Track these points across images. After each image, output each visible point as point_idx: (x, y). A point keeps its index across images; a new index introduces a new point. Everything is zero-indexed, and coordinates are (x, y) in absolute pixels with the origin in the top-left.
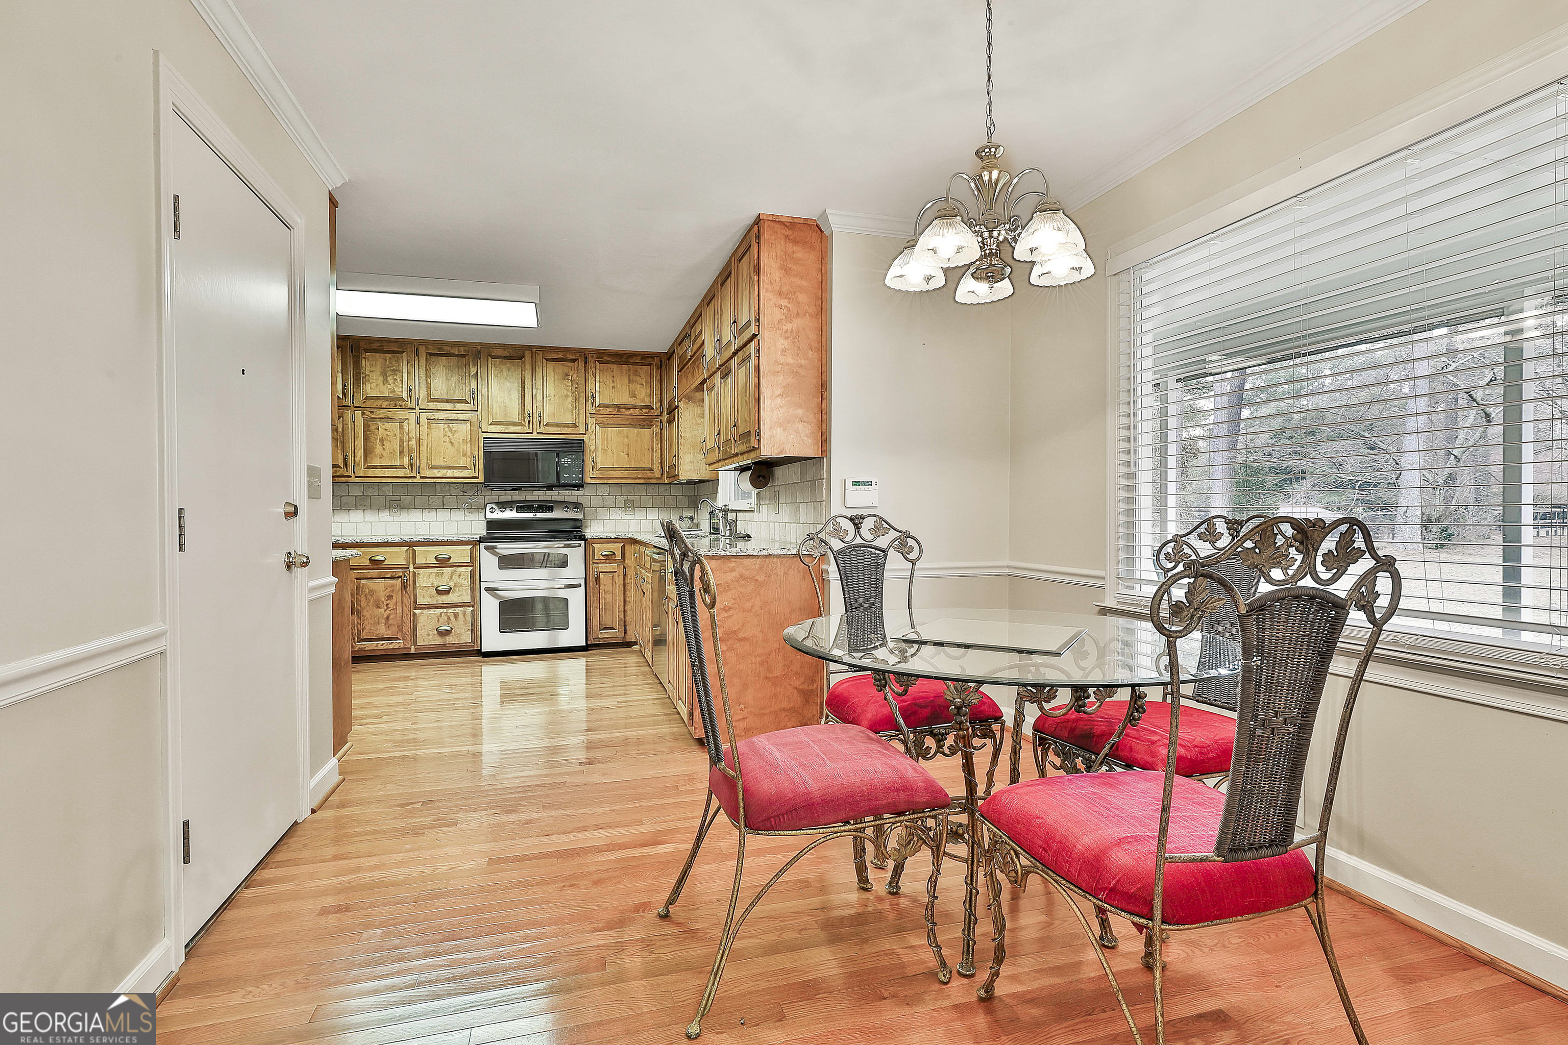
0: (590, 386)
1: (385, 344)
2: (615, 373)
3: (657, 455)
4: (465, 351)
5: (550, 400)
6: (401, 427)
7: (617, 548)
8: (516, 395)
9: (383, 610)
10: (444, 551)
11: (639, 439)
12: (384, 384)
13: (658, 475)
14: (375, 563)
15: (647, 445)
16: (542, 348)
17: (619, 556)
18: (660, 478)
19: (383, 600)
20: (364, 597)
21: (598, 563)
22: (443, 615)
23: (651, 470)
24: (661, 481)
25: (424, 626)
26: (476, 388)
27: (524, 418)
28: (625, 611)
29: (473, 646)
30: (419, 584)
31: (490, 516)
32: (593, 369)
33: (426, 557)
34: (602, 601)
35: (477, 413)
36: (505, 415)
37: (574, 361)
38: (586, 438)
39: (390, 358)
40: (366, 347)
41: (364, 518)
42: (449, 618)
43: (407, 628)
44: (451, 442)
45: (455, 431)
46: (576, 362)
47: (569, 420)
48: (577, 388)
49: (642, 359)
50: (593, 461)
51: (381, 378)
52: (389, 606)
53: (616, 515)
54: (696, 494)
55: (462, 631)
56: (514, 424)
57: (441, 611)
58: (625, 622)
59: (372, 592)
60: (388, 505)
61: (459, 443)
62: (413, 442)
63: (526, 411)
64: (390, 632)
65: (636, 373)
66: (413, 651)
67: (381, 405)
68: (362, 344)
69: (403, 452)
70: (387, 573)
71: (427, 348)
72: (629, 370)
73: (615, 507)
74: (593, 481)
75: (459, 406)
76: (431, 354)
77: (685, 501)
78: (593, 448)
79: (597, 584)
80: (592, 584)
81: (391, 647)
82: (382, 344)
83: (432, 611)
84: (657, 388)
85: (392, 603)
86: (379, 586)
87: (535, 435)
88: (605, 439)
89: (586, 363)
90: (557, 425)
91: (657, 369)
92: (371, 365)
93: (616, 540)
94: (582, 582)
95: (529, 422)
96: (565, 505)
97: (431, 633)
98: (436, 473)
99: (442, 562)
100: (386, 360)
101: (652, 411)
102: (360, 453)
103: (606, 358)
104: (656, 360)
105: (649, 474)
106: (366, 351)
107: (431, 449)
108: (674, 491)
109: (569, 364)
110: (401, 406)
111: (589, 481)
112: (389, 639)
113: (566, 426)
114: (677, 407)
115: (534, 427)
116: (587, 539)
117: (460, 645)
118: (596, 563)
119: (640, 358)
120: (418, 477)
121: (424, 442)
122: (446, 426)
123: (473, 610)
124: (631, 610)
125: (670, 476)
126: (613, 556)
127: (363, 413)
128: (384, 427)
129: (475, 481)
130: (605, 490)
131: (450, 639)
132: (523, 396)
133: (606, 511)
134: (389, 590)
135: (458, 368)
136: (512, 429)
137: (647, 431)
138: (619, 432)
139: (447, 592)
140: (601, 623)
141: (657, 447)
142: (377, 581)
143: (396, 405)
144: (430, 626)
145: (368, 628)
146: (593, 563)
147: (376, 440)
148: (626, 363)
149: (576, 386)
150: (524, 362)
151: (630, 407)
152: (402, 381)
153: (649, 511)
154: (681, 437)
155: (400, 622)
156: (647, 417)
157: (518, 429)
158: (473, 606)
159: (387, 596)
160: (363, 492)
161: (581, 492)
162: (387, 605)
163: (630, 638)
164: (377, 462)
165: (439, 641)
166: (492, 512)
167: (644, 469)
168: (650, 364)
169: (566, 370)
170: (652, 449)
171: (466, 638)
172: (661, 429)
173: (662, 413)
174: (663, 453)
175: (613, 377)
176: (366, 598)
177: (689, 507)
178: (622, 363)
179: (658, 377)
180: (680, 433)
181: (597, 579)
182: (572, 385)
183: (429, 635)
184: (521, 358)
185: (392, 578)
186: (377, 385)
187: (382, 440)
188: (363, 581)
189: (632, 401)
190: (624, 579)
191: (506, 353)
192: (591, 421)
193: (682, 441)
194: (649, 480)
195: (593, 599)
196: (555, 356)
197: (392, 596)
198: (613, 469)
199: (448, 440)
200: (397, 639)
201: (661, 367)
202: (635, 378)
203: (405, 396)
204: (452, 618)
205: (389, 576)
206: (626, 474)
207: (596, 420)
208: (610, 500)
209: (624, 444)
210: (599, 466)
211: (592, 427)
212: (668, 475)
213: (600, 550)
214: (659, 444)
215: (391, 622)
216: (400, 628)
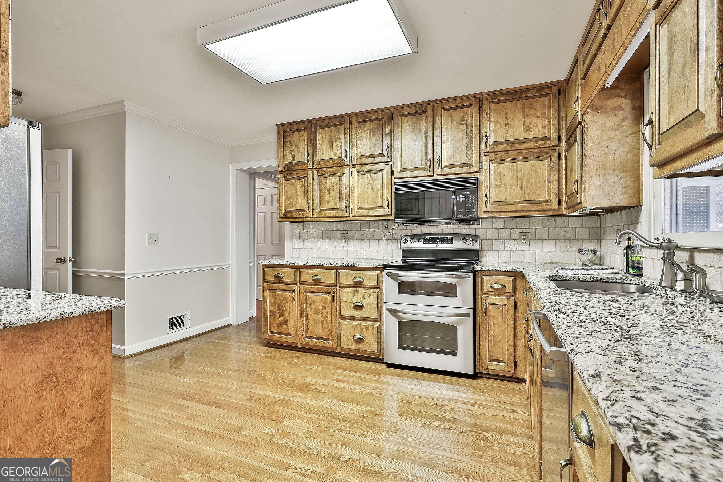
0: (485, 127)
1: (331, 120)
2: (508, 111)
3: (554, 187)
4: (382, 115)
5: (448, 144)
6: (341, 180)
7: (507, 281)
8: (420, 145)
9: (319, 317)
10: (360, 275)
11: (534, 172)
12: (330, 150)
13: (554, 205)
14: (316, 281)
15: (542, 176)
16: (442, 101)
17: (509, 289)
18: (557, 210)
19: (320, 309)
20: (309, 306)
21: (488, 294)
22: (358, 326)
23: (547, 202)
24: (559, 213)
25: (345, 333)
26: (389, 143)
27: (426, 163)
28: (515, 346)
29: (380, 355)
30: (343, 299)
31: (404, 246)
32: (487, 111)
33: (347, 279)
34: (491, 333)
35: (391, 163)
36: (411, 162)
37: (469, 106)
38: (480, 176)
39: (334, 130)
40: (321, 125)
41: (327, 246)
42: (362, 329)
43: (334, 332)
44: (372, 188)
45: (375, 179)
46: (471, 107)
47: (464, 159)
48: (472, 130)
49: (538, 91)
50: (487, 197)
51: (329, 146)
52: (323, 314)
53: (511, 246)
54: (599, 226)
55: (371, 341)
56: (418, 169)
57: (356, 322)
58: (515, 356)
59: (313, 302)
60: (340, 237)
61: (378, 188)
62: (348, 190)
63: (428, 157)
64: (323, 334)
65: (531, 107)
66: (338, 351)
67: (329, 165)
68: (319, 124)
69: (341, 198)
70: (323, 289)
71: (357, 118)
72: (524, 105)
73: (510, 239)
74: (487, 215)
75: (378, 159)
76: (359, 122)
77: (586, 233)
78: (486, 184)
79: (486, 315)
80: (481, 314)
81: (325, 345)
82: (329, 121)
83: (350, 322)
84: (554, 118)
85: (325, 311)
86: (317, 298)
87: (435, 177)
88: (498, 175)
89: (480, 106)
90: (454, 166)
91: (555, 98)
92: (323, 137)
93: (506, 273)
94: (471, 312)
95: (430, 166)
96: (464, 237)
97: (350, 340)
98: (362, 213)
99: (358, 284)
100: (332, 132)
101: (549, 142)
102: (317, 200)
103: (500, 98)
104: (554, 90)
105: (545, 206)
106: (321, 127)
107: (359, 195)
108: (574, 222)
109: (465, 110)
110: (340, 164)
111: (482, 214)
112: (323, 339)
113: (462, 165)
114: (580, 123)
115: (435, 170)
116: (477, 271)
117: (370, 353)
118: (485, 294)
119: (535, 90)
120: (351, 216)
121: (354, 190)
122: (369, 176)
123: (380, 325)
124: (522, 345)
125: (569, 206)
126: (503, 289)
127: (319, 172)
128: (330, 181)
129: (389, 218)
130: (500, 223)
131: (362, 347)
132: (426, 145)
133: (501, 243)
134: (323, 302)
135: (377, 130)
136: (416, 173)
137: (542, 164)
138: (513, 167)
139: (361, 308)
140: (490, 354)
141: (553, 178)
142: (316, 294)
143: (337, 164)
144: (349, 334)
145: (311, 328)
146: (483, 294)
147: (325, 191)
148: (521, 98)
149: (471, 128)
150: (426, 116)
151: (524, 140)
152: (341, 146)
153: (545, 243)
154: (586, 156)
155: (330, 327)
156: (543, 149)
157: (421, 173)
158: (380, 322)
159: (322, 307)
160: (327, 228)
161: (477, 226)
162: (322, 313)
163: (519, 374)
164: (326, 206)
165: (355, 346)
166: (405, 243)
167: (539, 201)
168: (546, 95)
169: (462, 115)
170: (548, 180)
171: (374, 348)
172: (559, 159)
173: (559, 142)
174: (561, 183)
175: (507, 114)
176: (310, 306)
177: (590, 239)
178: (516, 99)
179: (556, 106)
180: (584, 152)
181: (487, 310)
182: (467, 128)
183: (348, 340)
184: (424, 112)
185: (326, 293)
186: (326, 151)
187: (329, 191)
188: (309, 294)
189: (527, 135)
190: (515, 313)
191: (412, 111)
192: (485, 159)
193: (587, 162)
194: (544, 213)
195: (482, 329)
196: (452, 105)
197: (325, 307)
198: (507, 203)
199: (370, 187)
200: (328, 340)
201: (559, 95)
202: (530, 112)
203: (343, 157)
204: (364, 330)
205: (323, 291)
206: (519, 207)
207: (490, 158)
208: (505, 233)
209: (517, 178)
210: (492, 201)
211: (485, 165)
212: (567, 205)
213: (489, 281)
214: (557, 175)
215: (324, 326)
216: (330, 331)
